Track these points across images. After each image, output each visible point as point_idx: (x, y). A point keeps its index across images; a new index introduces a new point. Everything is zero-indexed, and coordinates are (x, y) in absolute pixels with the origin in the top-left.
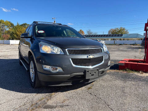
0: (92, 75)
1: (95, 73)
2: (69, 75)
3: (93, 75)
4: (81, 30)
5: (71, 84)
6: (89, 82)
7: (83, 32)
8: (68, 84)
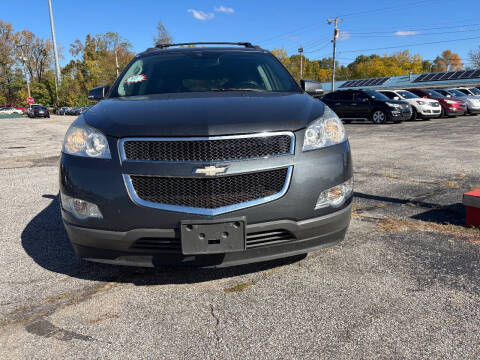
0: (211, 242)
1: (227, 234)
2: (125, 233)
3: (218, 242)
4: (446, 54)
5: (150, 265)
6: (223, 265)
7: (454, 60)
8: (141, 264)
